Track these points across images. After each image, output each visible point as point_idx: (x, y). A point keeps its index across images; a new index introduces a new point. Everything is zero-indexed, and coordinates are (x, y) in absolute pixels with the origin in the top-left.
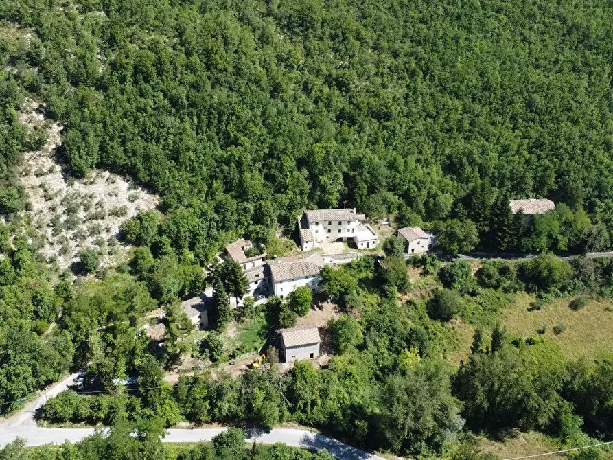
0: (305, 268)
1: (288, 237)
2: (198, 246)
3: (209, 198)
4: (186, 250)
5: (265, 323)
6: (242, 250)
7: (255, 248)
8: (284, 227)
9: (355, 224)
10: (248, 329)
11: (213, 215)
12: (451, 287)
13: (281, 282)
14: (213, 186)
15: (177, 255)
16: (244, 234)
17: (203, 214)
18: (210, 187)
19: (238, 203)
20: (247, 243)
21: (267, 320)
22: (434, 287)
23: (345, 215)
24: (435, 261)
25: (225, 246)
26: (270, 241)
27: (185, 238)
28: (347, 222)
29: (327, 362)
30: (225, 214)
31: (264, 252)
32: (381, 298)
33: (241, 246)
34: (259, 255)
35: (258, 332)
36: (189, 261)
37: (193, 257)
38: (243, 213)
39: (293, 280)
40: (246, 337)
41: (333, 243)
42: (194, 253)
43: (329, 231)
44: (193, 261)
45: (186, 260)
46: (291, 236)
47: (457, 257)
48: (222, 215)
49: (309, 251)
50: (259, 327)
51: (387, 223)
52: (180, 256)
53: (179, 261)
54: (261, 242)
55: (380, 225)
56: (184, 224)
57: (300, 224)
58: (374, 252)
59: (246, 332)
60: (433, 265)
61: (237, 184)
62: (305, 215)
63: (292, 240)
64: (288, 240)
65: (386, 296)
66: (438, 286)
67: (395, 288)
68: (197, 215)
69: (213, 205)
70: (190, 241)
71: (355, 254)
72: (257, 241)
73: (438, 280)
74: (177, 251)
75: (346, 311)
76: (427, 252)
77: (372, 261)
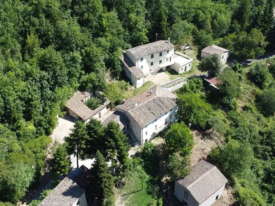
0: (160, 104)
1: (117, 79)
2: (35, 113)
3: (27, 57)
4: (22, 122)
5: (148, 177)
6: (82, 102)
7: (94, 97)
8: (111, 70)
9: (172, 52)
10: (134, 192)
11: (40, 74)
12: (263, 87)
13: (146, 126)
14: (28, 43)
15: (12, 131)
16: (79, 87)
17: (28, 75)
18: (24, 44)
19: (63, 54)
20: (85, 94)
21: (148, 172)
22: (251, 90)
23: (162, 45)
24: (241, 68)
25: (64, 104)
26: (107, 87)
27: (17, 108)
28: (166, 51)
29: (232, 198)
30: (54, 69)
31: (106, 99)
32: (226, 112)
33: (80, 99)
34: (103, 104)
35: (147, 191)
36: (31, 134)
37: (34, 128)
38: (72, 64)
39: (156, 120)
40: (138, 203)
41: (156, 74)
42: (33, 123)
43: (152, 64)
44: (35, 132)
45: (27, 134)
46: (119, 77)
47: (249, 62)
48: (51, 71)
49: (141, 87)
50: (144, 184)
51: (188, 47)
52: (18, 131)
53: (18, 138)
54: (99, 90)
55: (183, 50)
56: (10, 92)
57: (125, 63)
58: (191, 73)
59: (135, 197)
60: (240, 72)
61: (54, 35)
62: (125, 54)
63: (123, 81)
64: (119, 82)
65: (230, 109)
66: (254, 88)
67: (235, 99)
68: (21, 78)
69: (36, 62)
70: (23, 110)
71: (182, 79)
72: (94, 90)
73: (252, 83)
74: (11, 127)
75: (208, 134)
76: (227, 63)
77: (201, 81)
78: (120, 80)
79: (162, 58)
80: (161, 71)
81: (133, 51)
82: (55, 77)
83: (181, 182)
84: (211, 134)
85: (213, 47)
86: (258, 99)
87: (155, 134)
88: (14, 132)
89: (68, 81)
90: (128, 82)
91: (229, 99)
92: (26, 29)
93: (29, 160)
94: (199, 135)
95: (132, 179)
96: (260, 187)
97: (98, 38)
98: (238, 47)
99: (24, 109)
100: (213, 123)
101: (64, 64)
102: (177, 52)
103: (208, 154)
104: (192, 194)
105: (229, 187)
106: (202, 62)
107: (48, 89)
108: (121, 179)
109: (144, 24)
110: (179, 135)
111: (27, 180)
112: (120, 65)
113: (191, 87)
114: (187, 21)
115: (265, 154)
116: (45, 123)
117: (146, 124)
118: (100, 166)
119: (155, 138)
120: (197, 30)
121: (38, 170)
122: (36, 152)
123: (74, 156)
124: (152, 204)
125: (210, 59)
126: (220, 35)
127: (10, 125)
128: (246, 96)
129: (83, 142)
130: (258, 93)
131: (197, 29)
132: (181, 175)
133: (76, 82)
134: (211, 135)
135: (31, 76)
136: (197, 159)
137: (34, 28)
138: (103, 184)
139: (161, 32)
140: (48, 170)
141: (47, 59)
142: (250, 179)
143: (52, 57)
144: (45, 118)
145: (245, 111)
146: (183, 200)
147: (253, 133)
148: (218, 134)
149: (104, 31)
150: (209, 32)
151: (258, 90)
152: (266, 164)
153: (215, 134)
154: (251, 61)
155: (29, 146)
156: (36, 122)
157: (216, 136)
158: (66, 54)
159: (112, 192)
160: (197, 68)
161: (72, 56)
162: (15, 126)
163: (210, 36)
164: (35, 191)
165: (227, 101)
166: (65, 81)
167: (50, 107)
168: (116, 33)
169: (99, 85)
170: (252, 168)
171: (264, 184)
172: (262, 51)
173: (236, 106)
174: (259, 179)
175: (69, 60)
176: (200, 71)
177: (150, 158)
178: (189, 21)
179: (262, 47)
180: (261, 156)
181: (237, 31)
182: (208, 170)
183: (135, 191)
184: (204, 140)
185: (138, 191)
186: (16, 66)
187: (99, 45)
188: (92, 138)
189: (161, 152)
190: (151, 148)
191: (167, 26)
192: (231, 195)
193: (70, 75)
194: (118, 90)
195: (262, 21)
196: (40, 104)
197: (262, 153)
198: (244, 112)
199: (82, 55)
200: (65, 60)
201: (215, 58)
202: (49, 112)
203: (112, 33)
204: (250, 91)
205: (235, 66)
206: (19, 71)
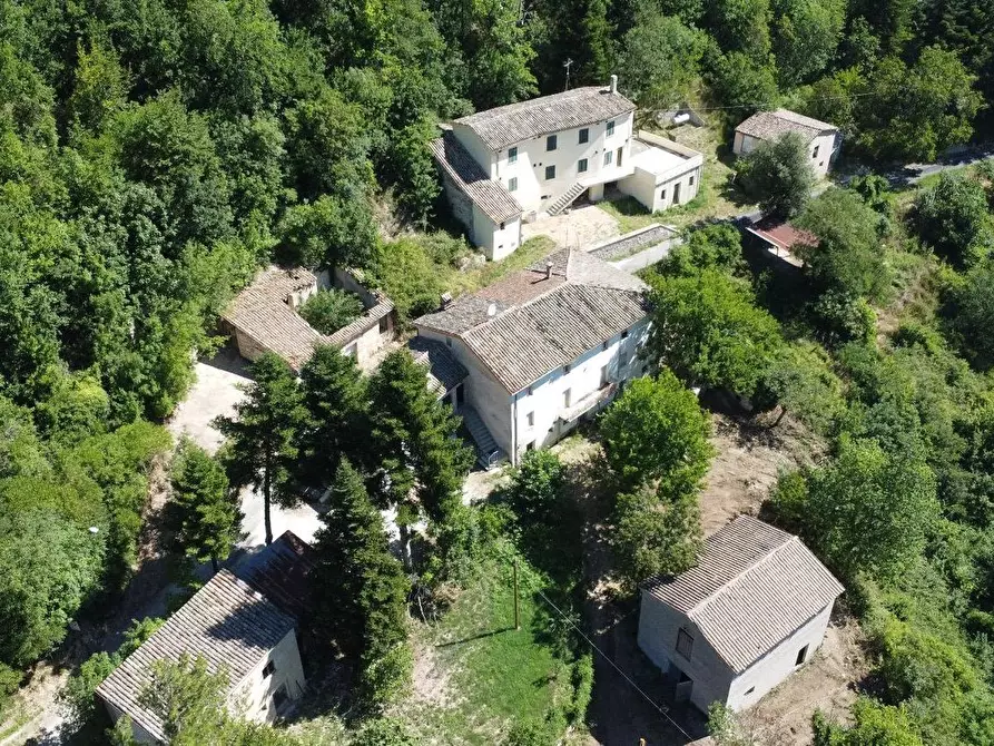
0: (583, 309)
1: (419, 228)
2: (107, 338)
3: (78, 132)
4: (58, 372)
5: (536, 581)
6: (287, 307)
7: (332, 291)
8: (396, 195)
9: (624, 129)
10: (486, 635)
11: (127, 193)
12: (965, 261)
13: (529, 391)
14: (80, 81)
15: (20, 404)
16: (277, 248)
17: (80, 198)
18: (65, 86)
19: (212, 124)
20: (296, 278)
21: (537, 563)
22: (922, 272)
23: (589, 103)
24: (882, 194)
25: (219, 310)
26: (382, 251)
27: (37, 318)
28: (604, 125)
29: (859, 659)
30: (181, 175)
31: (377, 297)
32: (830, 348)
33: (278, 297)
34: (367, 315)
35: (534, 632)
36: (90, 416)
37: (102, 395)
38: (249, 162)
39: (567, 369)
40: (499, 676)
41: (566, 214)
42: (99, 376)
43: (550, 172)
44: (107, 410)
45: (74, 418)
46: (429, 219)
47: (914, 173)
48: (168, 183)
49: (510, 258)
50: (522, 605)
51: (686, 117)
52: (40, 405)
53: (42, 429)
54: (350, 263)
55: (667, 128)
56: (10, 254)
57: (449, 169)
58: (699, 211)
59: (489, 653)
60: (879, 208)
61: (178, 53)
62: (448, 137)
63: (443, 235)
64: (426, 239)
65: (846, 336)
66: (934, 267)
67: (862, 300)
68: (55, 206)
69: (110, 150)
70: (61, 327)
71: (662, 230)
72: (334, 263)
73: (924, 248)
74: (15, 388)
75: (762, 429)
76: (830, 177)
77: (734, 236)
78: (429, 230)
79: (587, 152)
80: (584, 200)
81: (481, 124)
82: (183, 206)
83: (663, 593)
84: (776, 429)
85: (776, 114)
86: (951, 307)
87: (565, 422)
88: (25, 408)
89: (235, 224)
90: (459, 237)
91: (842, 302)
92: (72, 29)
93: (79, 506)
94: (730, 431)
95: (477, 587)
96: (962, 626)
97: (347, 69)
98: (874, 116)
99: (65, 321)
100: (782, 383)
101: (216, 162)
102: (644, 134)
103: (765, 497)
104: (708, 637)
105: (848, 619)
106: (737, 169)
107: (158, 248)
108: (433, 584)
109: (519, 25)
110: (656, 417)
111: (72, 578)
112: (430, 174)
113: (699, 257)
114: (682, 19)
115: (978, 504)
116: (144, 377)
117: (529, 382)
118: (351, 521)
119: (562, 439)
120: (717, 55)
121: (118, 547)
122: (108, 482)
123: (255, 491)
124: (554, 678)
125: (768, 154)
126: (803, 77)
127: (11, 381)
128: (902, 294)
129: (289, 434)
130: (950, 285)
131: (718, 52)
132: (665, 565)
133: (262, 230)
134: (775, 431)
135: (93, 200)
136: (724, 517)
137: (105, 28)
138: (364, 594)
139: (584, 55)
140: (155, 551)
141: (153, 138)
142: (926, 593)
143: (170, 129)
144: (145, 359)
145: (902, 345)
146: (672, 665)
147: (933, 425)
148: (801, 428)
149: (369, 43)
150: (765, 62)
151: (948, 274)
152: (984, 543)
153: (791, 428)
154: (920, 171)
155: (82, 456)
156: (111, 374)
157: (797, 436)
158: (225, 124)
159: (398, 630)
160: (720, 192)
161: (247, 131)
162: (29, 387)
163: (767, 76)
164: (106, 628)
165: (833, 307)
166: (224, 225)
167: (164, 316)
168: (417, 52)
169: (352, 243)
170: (929, 553)
171: (977, 613)
172: (965, 131)
173: (866, 325)
174: (959, 593)
175: (236, 146)
176: (731, 205)
177: (545, 507)
178: (690, 21)
179: (964, 116)
180: (964, 512)
181: (866, 60)
182: (765, 548)
183: (487, 632)
184: (750, 450)
185: (500, 631)
186: (34, 164)
187: (353, 94)
188: (323, 422)
189: (588, 490)
190: (548, 472)
191: (605, 33)
192: (856, 647)
193: (242, 202)
194: (424, 266)
195: (960, 20)
196: (125, 305)
197: (968, 500)
198: (898, 349)
199: (285, 128)
200: (220, 144)
201: (788, 152)
202: (158, 335)
203: (400, 54)
204: (919, 277)
205: (864, 183)
206: (46, 181)
